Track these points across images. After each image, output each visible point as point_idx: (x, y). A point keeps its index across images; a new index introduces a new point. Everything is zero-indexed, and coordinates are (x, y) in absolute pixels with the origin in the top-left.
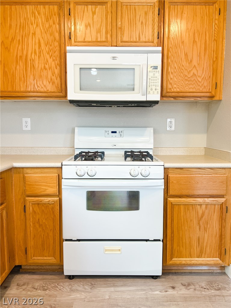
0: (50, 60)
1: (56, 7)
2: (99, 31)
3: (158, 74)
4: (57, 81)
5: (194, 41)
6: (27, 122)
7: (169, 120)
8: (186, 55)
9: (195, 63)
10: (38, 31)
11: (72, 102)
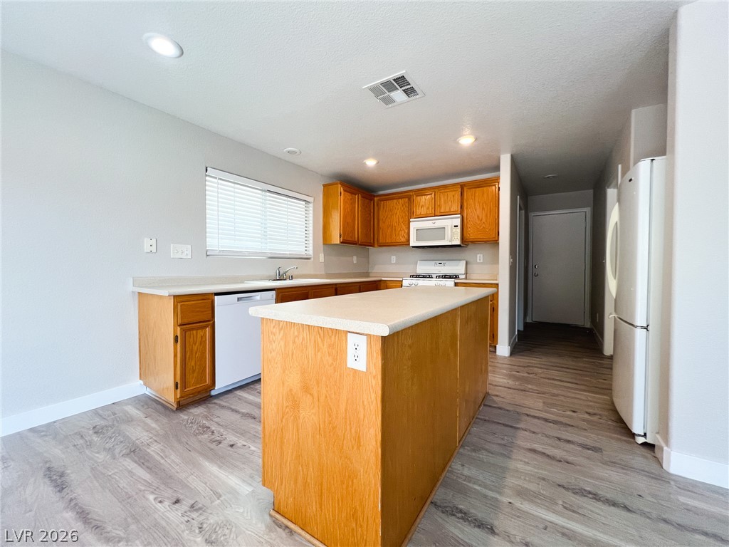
0: (403, 226)
1: (407, 199)
2: (428, 208)
3: (458, 230)
4: (406, 236)
5: (483, 208)
6: (394, 259)
7: (478, 256)
8: (478, 217)
9: (484, 220)
10: (398, 214)
11: (413, 247)
